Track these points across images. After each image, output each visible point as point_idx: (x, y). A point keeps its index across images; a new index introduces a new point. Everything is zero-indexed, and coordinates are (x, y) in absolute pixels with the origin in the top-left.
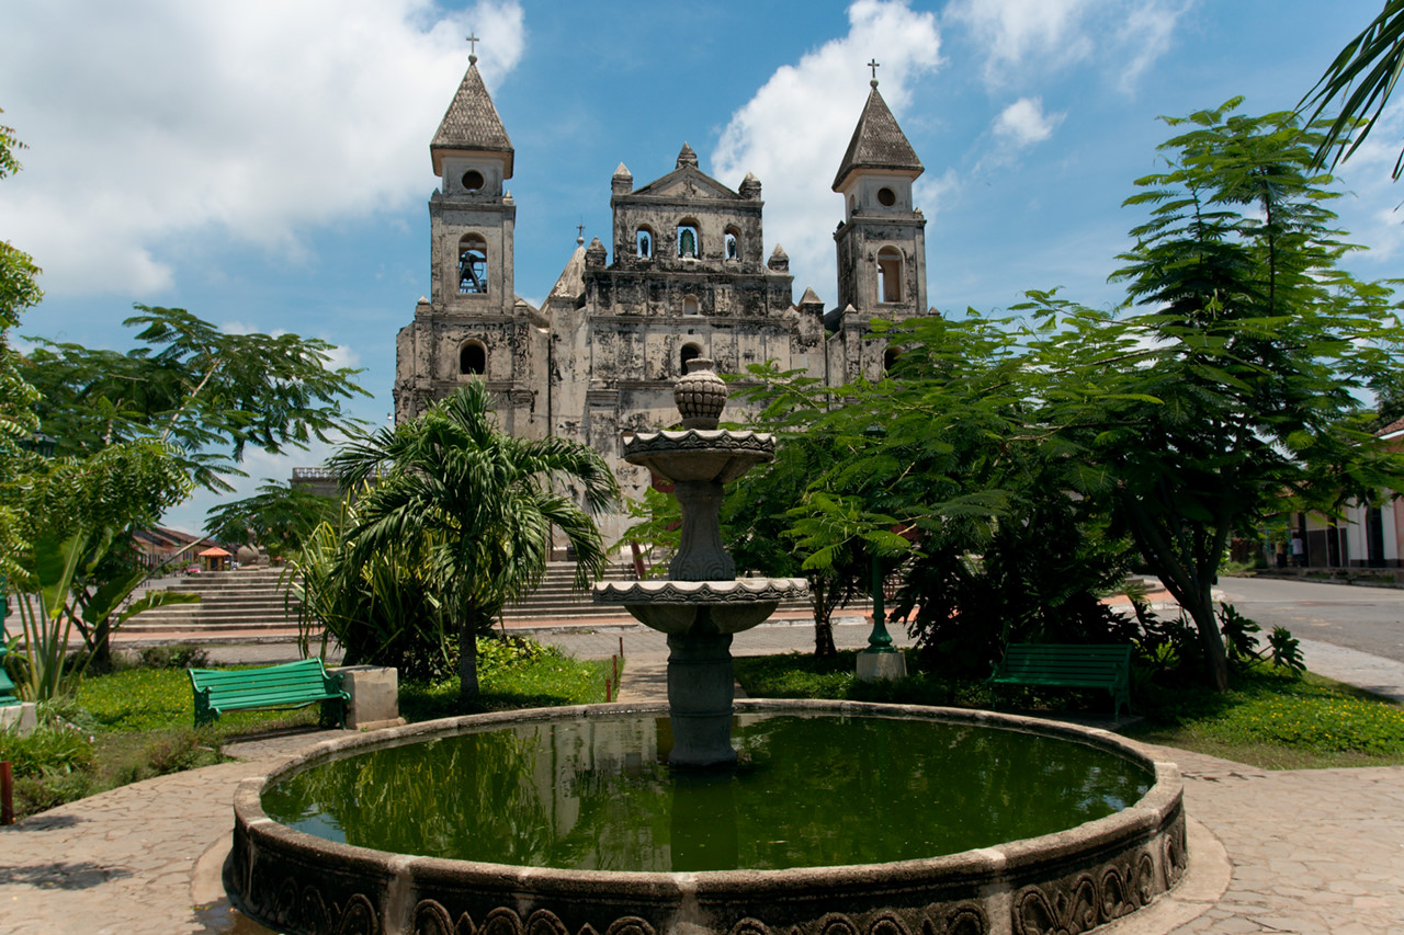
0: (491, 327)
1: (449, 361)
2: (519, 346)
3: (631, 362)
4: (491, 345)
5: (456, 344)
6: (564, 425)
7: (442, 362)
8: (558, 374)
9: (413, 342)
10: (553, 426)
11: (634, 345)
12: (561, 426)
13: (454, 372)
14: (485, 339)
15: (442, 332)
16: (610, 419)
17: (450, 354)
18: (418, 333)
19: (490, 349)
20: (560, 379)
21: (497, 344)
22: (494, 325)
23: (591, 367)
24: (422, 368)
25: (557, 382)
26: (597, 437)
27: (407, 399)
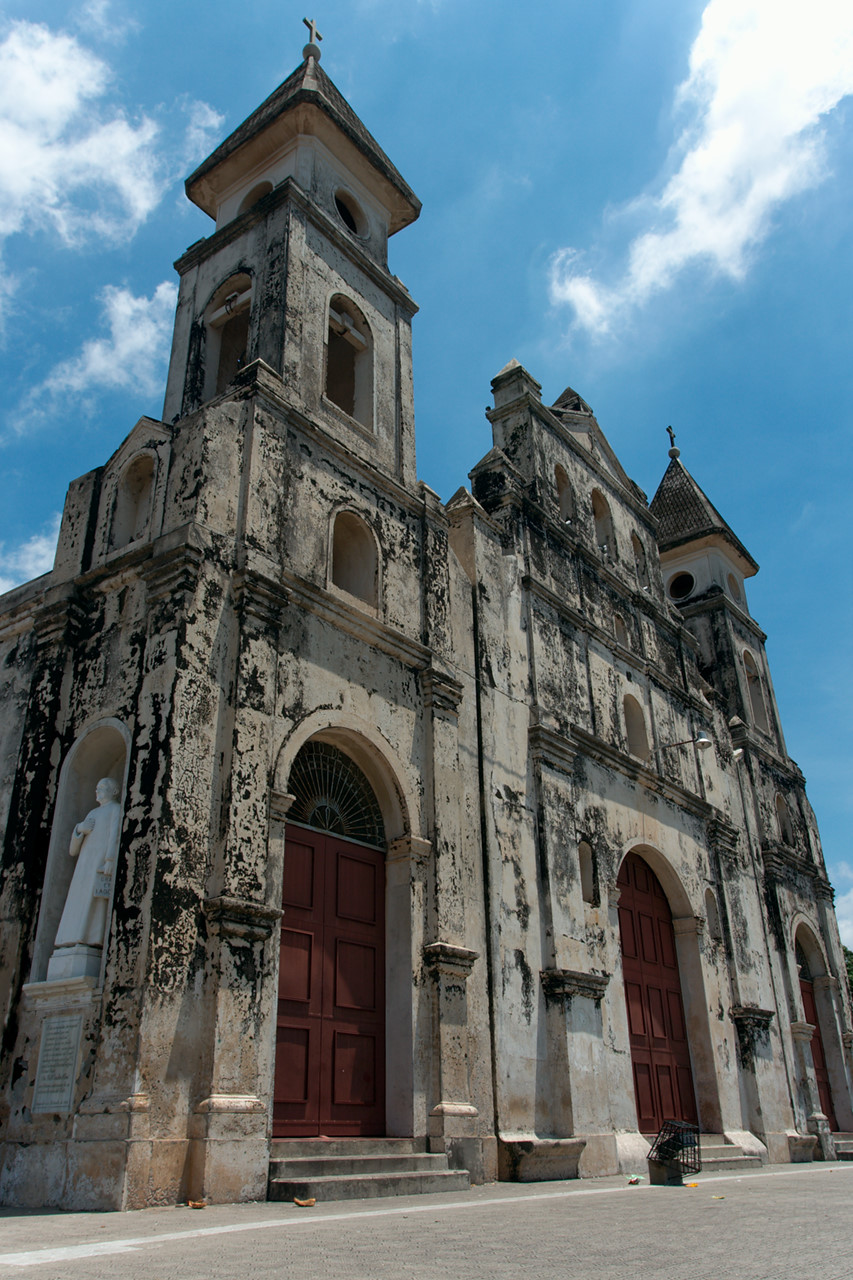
0: (388, 507)
1: (313, 539)
2: (434, 577)
3: (577, 696)
4: (387, 547)
5: (328, 505)
6: (503, 793)
7: (299, 534)
8: (489, 670)
9: (245, 448)
10: (487, 788)
11: (577, 665)
12: (499, 795)
13: (320, 572)
14: (377, 525)
15: (300, 461)
16: (568, 804)
17: (314, 521)
18: (258, 433)
19: (387, 555)
20: (493, 685)
21: (397, 549)
22: (392, 506)
23: (531, 680)
24: (259, 524)
25: (489, 689)
26: (555, 838)
27: (214, 590)
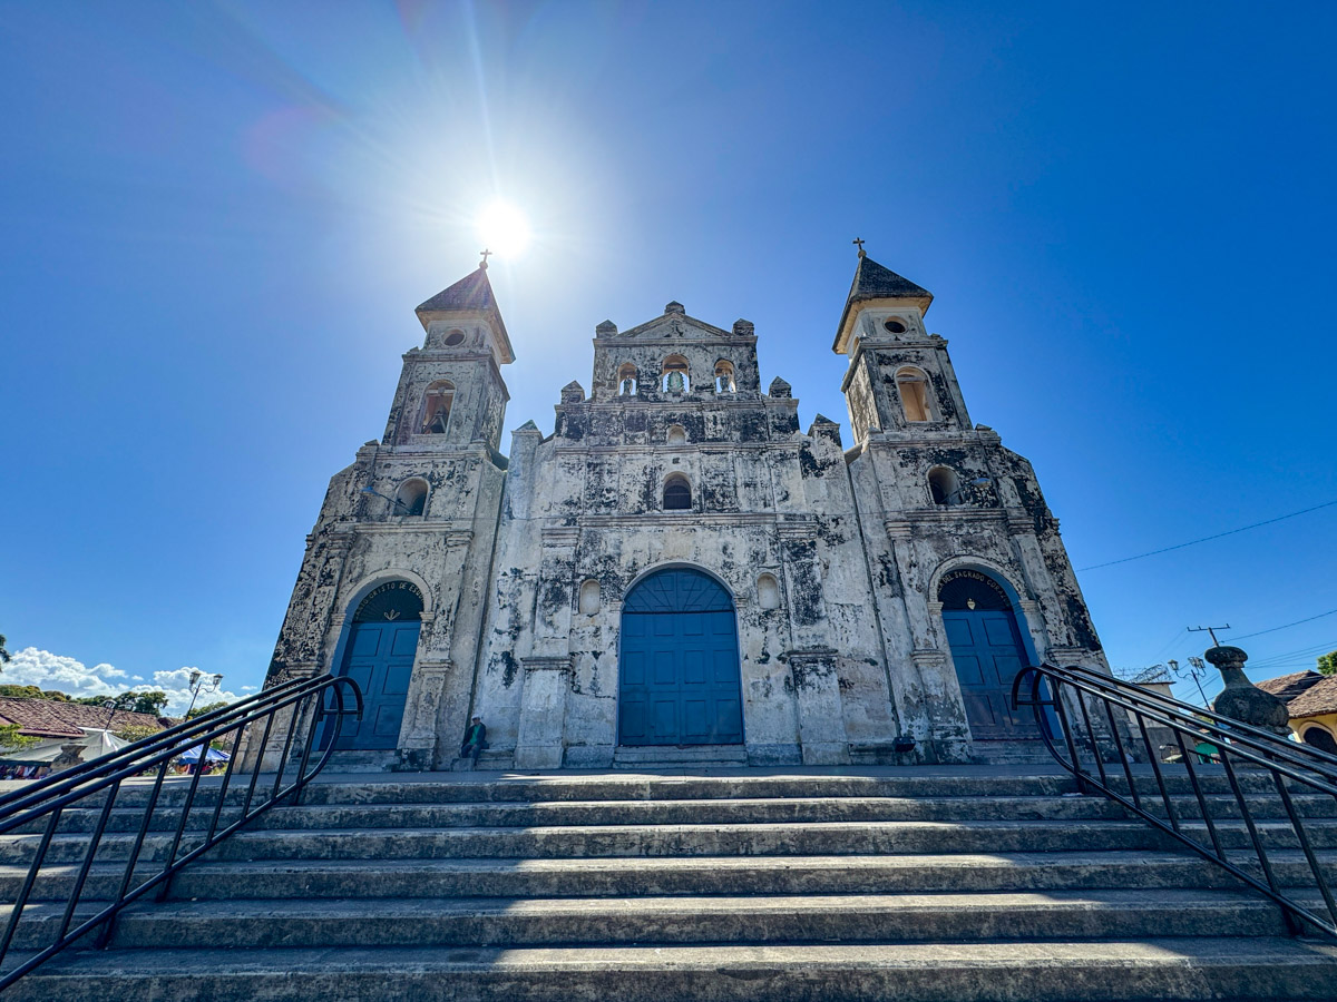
0: (441, 464)
3: (601, 496)
4: (436, 484)
5: (395, 484)
6: (509, 572)
7: (375, 504)
8: (510, 512)
9: (348, 483)
10: (494, 573)
11: (606, 477)
12: (505, 574)
14: (431, 478)
15: (383, 472)
16: (568, 563)
18: (355, 474)
19: (434, 488)
20: (511, 518)
21: (444, 481)
22: (444, 463)
24: (348, 511)
25: (507, 522)
27: (321, 546)
